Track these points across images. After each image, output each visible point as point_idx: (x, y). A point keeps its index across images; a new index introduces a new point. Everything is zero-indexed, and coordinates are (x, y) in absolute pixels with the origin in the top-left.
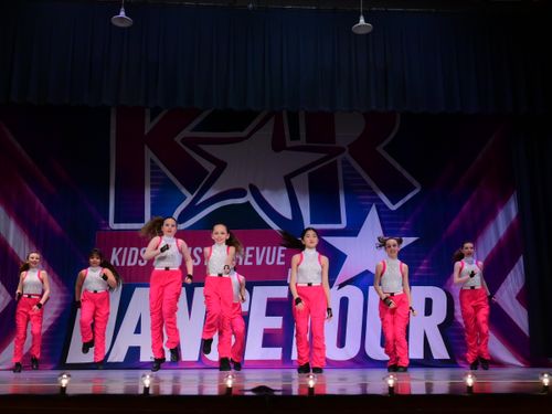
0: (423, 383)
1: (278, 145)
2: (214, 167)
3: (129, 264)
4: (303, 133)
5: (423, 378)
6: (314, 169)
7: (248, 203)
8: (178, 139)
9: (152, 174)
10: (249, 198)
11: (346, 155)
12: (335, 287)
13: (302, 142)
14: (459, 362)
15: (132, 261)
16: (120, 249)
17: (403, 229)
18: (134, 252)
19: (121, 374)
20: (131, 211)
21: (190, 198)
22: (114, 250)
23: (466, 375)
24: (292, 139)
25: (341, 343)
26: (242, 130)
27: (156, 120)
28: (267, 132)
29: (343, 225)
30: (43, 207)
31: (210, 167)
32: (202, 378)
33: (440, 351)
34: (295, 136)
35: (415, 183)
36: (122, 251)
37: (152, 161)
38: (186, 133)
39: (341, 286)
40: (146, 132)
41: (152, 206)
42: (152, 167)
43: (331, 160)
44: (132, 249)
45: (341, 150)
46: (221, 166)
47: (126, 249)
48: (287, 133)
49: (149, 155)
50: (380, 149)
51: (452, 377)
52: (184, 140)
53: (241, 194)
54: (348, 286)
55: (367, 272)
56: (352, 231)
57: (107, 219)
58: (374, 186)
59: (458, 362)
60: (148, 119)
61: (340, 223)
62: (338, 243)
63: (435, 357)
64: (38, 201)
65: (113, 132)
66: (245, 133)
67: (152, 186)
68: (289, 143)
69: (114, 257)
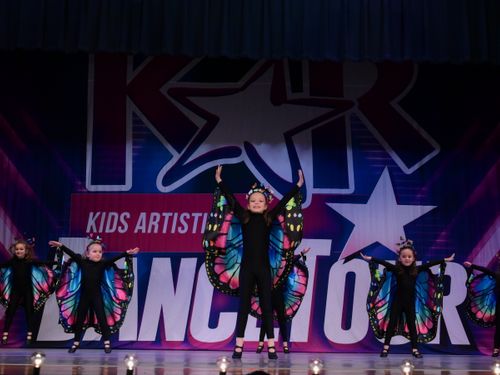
0: (439, 372)
1: (277, 98)
2: (204, 122)
3: (107, 231)
4: (306, 85)
5: (439, 366)
6: (319, 125)
7: (243, 162)
8: (164, 90)
9: (134, 129)
10: (244, 158)
11: (355, 109)
12: (340, 261)
13: (305, 94)
14: (482, 349)
15: (111, 228)
16: (98, 214)
17: (419, 196)
18: (113, 217)
19: (98, 354)
20: (110, 171)
21: (176, 157)
22: (91, 214)
23: (494, 364)
24: (293, 91)
25: (346, 324)
26: (236, 81)
27: (140, 68)
28: (266, 82)
29: (351, 190)
30: (12, 166)
31: (200, 122)
32: (188, 361)
33: (458, 336)
34: (297, 87)
35: (434, 143)
36: (100, 216)
37: (134, 114)
38: (173, 83)
39: (348, 259)
40: (129, 81)
41: (134, 166)
42: (135, 122)
43: (340, 115)
44: (111, 214)
45: (350, 104)
46: (212, 121)
47: (104, 214)
48: (288, 84)
49: (131, 107)
50: (394, 104)
51: (472, 365)
52: (172, 92)
53: (236, 152)
54: (355, 260)
55: (377, 244)
56: (361, 197)
57: (83, 180)
58: (386, 145)
59: (480, 348)
60: (130, 68)
61: (347, 187)
62: (344, 210)
63: (453, 342)
64: (7, 159)
65: (91, 81)
66: (240, 84)
67: (134, 144)
68: (290, 96)
69: (91, 222)
